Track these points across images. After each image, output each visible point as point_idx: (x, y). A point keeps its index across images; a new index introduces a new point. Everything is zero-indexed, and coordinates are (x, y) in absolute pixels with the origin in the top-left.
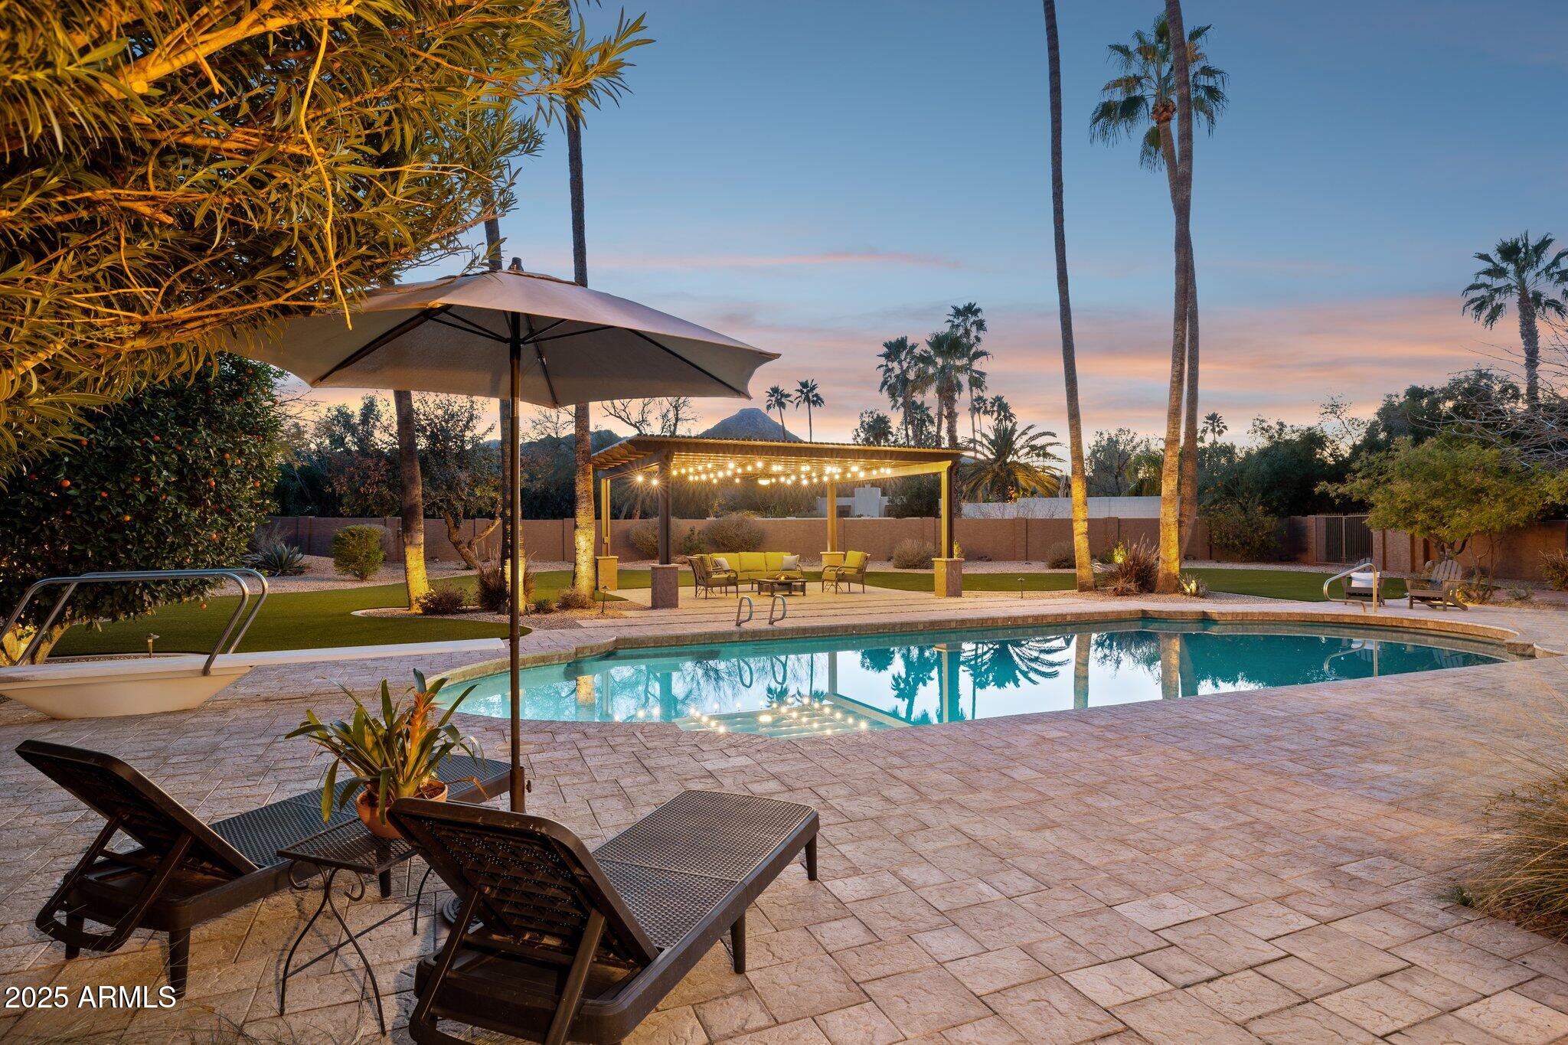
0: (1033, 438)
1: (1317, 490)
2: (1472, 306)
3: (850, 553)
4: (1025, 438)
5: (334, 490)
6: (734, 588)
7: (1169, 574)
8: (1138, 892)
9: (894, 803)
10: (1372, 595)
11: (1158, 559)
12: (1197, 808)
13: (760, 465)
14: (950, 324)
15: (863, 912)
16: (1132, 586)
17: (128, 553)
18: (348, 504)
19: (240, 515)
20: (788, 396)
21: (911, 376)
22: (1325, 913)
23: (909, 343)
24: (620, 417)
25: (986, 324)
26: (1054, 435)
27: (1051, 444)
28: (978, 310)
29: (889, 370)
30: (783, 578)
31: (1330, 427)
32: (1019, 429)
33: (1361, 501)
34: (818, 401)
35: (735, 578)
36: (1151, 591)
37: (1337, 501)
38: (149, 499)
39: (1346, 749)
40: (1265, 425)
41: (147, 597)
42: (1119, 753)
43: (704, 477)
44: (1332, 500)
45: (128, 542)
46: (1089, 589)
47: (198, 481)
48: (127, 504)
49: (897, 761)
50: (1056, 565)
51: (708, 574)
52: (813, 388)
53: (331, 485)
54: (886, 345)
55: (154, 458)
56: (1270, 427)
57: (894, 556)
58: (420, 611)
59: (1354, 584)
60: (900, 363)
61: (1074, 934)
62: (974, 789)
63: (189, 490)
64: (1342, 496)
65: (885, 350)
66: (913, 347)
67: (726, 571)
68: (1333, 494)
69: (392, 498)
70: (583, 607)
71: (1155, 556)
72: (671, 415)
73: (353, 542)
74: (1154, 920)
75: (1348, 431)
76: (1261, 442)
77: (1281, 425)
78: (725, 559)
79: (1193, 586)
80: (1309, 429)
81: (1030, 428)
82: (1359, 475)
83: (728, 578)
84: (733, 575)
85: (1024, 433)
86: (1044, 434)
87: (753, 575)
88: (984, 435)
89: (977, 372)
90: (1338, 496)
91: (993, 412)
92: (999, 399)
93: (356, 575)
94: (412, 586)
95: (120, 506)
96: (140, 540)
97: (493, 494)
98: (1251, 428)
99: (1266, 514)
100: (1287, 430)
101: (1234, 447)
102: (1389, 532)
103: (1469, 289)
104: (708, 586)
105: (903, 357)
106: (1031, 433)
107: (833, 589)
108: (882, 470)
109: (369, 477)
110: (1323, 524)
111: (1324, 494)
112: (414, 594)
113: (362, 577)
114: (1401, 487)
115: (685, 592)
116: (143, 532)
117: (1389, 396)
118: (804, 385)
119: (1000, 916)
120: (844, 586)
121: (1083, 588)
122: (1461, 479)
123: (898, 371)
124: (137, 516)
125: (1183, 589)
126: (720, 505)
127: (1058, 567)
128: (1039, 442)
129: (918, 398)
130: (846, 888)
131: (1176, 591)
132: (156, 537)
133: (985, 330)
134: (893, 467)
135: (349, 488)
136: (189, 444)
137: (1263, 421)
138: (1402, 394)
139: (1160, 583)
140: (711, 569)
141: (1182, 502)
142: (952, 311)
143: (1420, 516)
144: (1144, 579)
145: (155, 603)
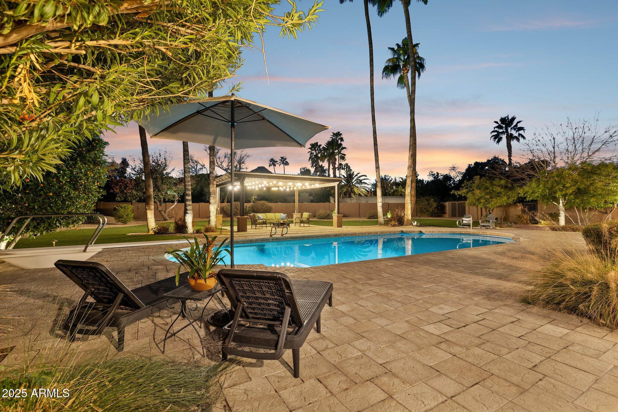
0: (360, 177)
1: (451, 193)
2: (493, 137)
3: (304, 213)
4: (357, 177)
5: (114, 191)
6: (265, 225)
7: (408, 219)
8: (433, 305)
9: (347, 284)
10: (470, 225)
11: (404, 215)
12: (442, 282)
13: (275, 182)
14: (331, 139)
15: (351, 314)
16: (396, 223)
17: (51, 208)
18: (119, 196)
19: (92, 195)
20: (277, 162)
21: (319, 155)
22: (490, 307)
23: (319, 144)
24: (219, 167)
25: (344, 139)
26: (366, 176)
27: (365, 179)
28: (341, 134)
29: (312, 153)
30: (282, 222)
31: (453, 174)
32: (355, 174)
33: (465, 197)
34: (287, 164)
35: (266, 222)
36: (402, 225)
37: (458, 196)
38: (59, 188)
39: (479, 266)
40: (433, 173)
41: (58, 224)
42: (412, 268)
43: (253, 187)
44: (456, 196)
45: (51, 203)
46: (383, 225)
47: (77, 181)
48: (51, 189)
49: (344, 273)
50: (369, 218)
51: (256, 220)
52: (286, 159)
53: (113, 189)
54: (311, 145)
55: (61, 172)
56: (434, 174)
57: (317, 215)
58: (153, 233)
59: (464, 222)
60: (315, 151)
61: (420, 317)
62: (371, 279)
63: (74, 184)
64: (459, 195)
65: (310, 146)
66: (320, 145)
67: (262, 219)
68: (456, 194)
69: (137, 194)
70: (213, 232)
71: (403, 214)
72: (238, 166)
73: (122, 210)
74: (441, 312)
75: (458, 176)
76: (431, 179)
77: (438, 173)
78: (261, 216)
79: (416, 223)
80: (446, 175)
81: (358, 174)
82: (464, 188)
83: (263, 222)
84: (265, 221)
85: (356, 175)
86: (363, 176)
87: (271, 221)
88: (343, 176)
89: (343, 154)
90: (458, 195)
91: (345, 169)
92: (347, 164)
93: (123, 222)
94: (149, 224)
95: (48, 190)
96: (56, 202)
97: (174, 194)
98: (429, 174)
99: (434, 201)
100: (440, 175)
101: (423, 180)
102: (470, 207)
103: (492, 132)
104: (256, 225)
105: (317, 149)
106: (359, 175)
107: (298, 225)
108: (316, 185)
109: (128, 187)
110: (451, 205)
111: (454, 194)
112: (150, 228)
113: (125, 223)
114: (477, 192)
115: (249, 227)
116: (57, 199)
117: (469, 165)
118: (282, 158)
119: (394, 313)
120: (302, 225)
121: (381, 224)
122: (494, 189)
123: (315, 154)
124: (55, 193)
125: (412, 224)
126: (255, 199)
127: (370, 218)
128: (361, 178)
129: (321, 163)
130: (344, 308)
131: (410, 225)
132: (62, 202)
133: (343, 141)
134: (320, 184)
135: (120, 191)
136: (74, 167)
137: (432, 172)
138: (473, 164)
139: (405, 222)
140: (257, 219)
141: (411, 196)
142: (332, 134)
143: (483, 201)
144: (400, 221)
145: (61, 227)
